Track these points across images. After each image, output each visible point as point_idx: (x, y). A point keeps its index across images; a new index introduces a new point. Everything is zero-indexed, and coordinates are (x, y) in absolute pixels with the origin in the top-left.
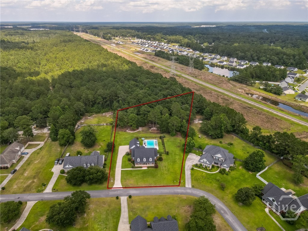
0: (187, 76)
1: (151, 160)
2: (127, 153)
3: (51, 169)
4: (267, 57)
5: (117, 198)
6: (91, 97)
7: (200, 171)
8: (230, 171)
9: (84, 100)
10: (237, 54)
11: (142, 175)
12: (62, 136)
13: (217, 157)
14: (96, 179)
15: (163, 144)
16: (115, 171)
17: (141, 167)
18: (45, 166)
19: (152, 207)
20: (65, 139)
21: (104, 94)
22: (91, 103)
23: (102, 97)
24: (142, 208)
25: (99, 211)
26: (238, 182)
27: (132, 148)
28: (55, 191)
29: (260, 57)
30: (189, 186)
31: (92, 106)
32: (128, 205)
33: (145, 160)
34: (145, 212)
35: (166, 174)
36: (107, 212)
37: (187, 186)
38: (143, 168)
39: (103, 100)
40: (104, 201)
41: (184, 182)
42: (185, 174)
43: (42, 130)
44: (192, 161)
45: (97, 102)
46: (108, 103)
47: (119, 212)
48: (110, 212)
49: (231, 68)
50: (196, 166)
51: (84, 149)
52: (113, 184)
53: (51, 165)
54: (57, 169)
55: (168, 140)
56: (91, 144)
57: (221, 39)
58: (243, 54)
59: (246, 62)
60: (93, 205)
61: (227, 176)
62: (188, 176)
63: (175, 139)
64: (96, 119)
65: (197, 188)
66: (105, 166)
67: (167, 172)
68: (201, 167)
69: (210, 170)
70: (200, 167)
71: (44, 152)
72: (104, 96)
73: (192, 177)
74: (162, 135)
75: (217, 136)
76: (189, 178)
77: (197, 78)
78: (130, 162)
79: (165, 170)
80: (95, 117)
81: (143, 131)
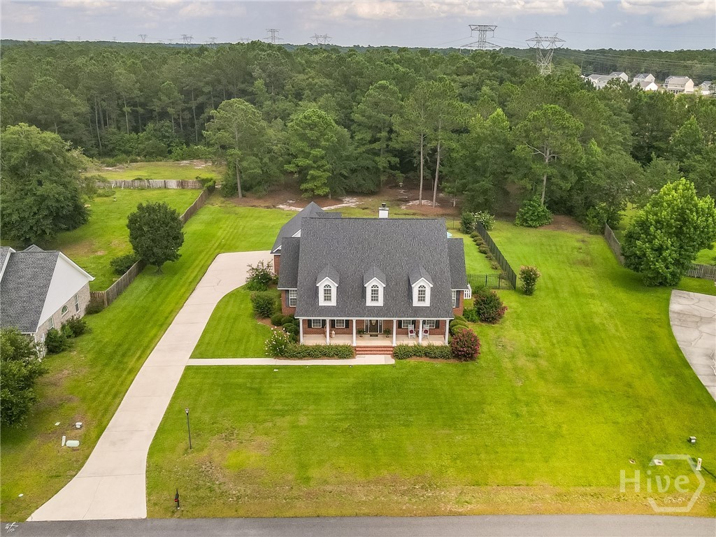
1: (423, 294)
2: (255, 271)
15: (487, 248)
17: (347, 352)
33: (376, 296)
35: (557, 401)
63: (548, 237)
67: (557, 391)
78: (267, 323)
81: (364, 208)
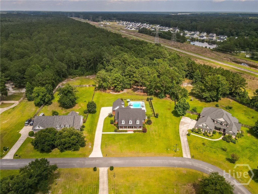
0: (170, 47)
1: (138, 122)
2: (110, 114)
3: (19, 131)
4: (245, 32)
5: (95, 169)
6: (74, 58)
7: (198, 137)
8: (237, 138)
9: (67, 61)
10: (216, 30)
11: (127, 141)
12: (37, 94)
13: (219, 121)
14: (70, 143)
15: (151, 106)
16: (94, 135)
17: (126, 131)
18: (13, 127)
19: (142, 184)
20: (40, 97)
21: (88, 56)
22: (74, 65)
23: (86, 59)
24: (127, 185)
25: (69, 188)
26: (250, 152)
27: (116, 109)
28: (17, 158)
29: (238, 32)
30: (187, 156)
31: (76, 69)
32: (108, 180)
33: (131, 123)
34: (132, 191)
35: (157, 140)
36: (79, 189)
37: (184, 156)
38: (128, 133)
39: (87, 63)
40: (77, 172)
41: (180, 151)
42: (180, 141)
43: (21, 90)
44: (187, 125)
45: (81, 64)
46: (92, 65)
47: (95, 190)
48: (84, 189)
49: (212, 41)
50: (193, 131)
51: (62, 110)
52: (91, 150)
53: (21, 126)
54: (25, 131)
55: (156, 102)
56: (69, 103)
57: (198, 21)
58: (222, 30)
59: (225, 37)
60: (62, 178)
61: (234, 144)
62: (184, 143)
63: (164, 102)
64: (79, 81)
65: (198, 159)
66: (84, 129)
67: (158, 138)
68: (200, 133)
69: (211, 136)
70: (197, 133)
71: (16, 112)
72: (88, 58)
73: (189, 144)
74: (149, 97)
75: (212, 99)
76: (187, 146)
77: (180, 49)
78: (113, 125)
79: (156, 135)
80: (78, 79)
81: (128, 93)
